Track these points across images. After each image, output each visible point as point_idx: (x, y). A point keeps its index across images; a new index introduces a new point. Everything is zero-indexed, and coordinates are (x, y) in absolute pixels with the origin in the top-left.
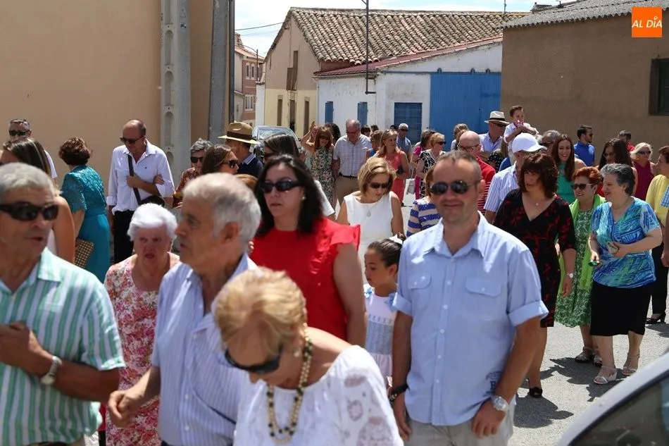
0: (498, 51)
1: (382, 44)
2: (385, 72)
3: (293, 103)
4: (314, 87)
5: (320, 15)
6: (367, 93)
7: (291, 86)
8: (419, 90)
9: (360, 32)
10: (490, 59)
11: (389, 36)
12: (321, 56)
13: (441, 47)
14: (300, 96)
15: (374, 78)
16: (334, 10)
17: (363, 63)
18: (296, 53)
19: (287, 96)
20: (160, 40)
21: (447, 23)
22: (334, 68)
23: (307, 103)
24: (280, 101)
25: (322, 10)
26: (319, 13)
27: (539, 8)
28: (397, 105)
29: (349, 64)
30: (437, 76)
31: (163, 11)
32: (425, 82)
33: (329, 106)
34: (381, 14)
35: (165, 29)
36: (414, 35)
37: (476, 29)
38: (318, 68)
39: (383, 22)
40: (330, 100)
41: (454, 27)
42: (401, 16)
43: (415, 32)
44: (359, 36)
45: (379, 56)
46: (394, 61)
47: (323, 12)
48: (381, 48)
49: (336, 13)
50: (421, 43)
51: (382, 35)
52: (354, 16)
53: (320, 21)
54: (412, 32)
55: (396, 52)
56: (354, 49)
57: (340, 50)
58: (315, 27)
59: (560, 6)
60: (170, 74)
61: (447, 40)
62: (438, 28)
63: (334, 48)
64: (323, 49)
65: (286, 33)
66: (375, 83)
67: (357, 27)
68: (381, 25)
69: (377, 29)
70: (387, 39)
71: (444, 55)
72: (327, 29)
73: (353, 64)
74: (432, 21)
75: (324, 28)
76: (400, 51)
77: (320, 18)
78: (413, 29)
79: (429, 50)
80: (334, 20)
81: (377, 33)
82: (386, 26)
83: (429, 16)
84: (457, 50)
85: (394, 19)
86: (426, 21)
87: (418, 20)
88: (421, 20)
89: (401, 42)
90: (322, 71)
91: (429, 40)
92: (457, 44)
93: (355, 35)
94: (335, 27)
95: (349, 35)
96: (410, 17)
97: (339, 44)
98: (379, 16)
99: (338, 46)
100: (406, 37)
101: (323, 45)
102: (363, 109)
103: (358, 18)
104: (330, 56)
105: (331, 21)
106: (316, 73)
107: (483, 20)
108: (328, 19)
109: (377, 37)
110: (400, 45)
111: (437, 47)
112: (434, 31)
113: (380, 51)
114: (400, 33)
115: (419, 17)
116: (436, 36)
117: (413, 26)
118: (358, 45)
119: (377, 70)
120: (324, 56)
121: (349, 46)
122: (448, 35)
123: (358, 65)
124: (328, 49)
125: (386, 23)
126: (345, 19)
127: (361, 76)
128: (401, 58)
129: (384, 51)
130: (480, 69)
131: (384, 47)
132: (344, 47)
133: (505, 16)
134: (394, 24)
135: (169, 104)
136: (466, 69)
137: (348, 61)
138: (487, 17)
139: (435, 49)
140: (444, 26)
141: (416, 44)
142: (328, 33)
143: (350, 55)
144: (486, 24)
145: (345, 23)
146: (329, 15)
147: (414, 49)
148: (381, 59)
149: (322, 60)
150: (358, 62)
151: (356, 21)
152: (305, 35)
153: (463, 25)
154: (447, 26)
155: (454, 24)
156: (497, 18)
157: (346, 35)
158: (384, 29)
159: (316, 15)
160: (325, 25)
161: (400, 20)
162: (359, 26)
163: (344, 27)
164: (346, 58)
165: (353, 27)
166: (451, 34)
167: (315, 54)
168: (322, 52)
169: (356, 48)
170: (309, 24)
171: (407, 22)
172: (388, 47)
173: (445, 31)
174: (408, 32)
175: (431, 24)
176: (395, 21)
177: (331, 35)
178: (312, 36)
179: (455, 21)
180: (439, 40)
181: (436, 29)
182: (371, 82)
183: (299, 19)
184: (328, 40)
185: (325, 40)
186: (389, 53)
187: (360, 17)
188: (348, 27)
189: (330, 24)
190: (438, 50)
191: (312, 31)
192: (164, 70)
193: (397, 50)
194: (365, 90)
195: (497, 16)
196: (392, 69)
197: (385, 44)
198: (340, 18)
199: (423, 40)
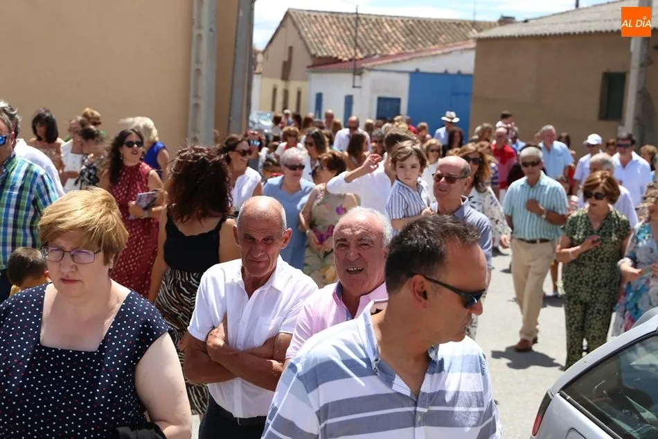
0: (471, 56)
1: (366, 44)
2: (371, 70)
3: (286, 93)
4: (306, 79)
5: (314, 17)
6: (354, 87)
7: (285, 76)
8: (399, 87)
9: (348, 33)
10: (463, 61)
11: (373, 37)
12: (313, 52)
13: (418, 49)
14: (293, 86)
15: (360, 74)
16: (326, 12)
17: (351, 60)
18: (291, 48)
19: (281, 85)
20: (191, 42)
21: (424, 27)
22: (326, 63)
23: (299, 94)
24: (275, 90)
25: (314, 11)
26: (312, 14)
27: (505, 21)
28: (380, 99)
29: (337, 61)
30: (416, 75)
31: (195, 16)
32: (404, 81)
33: (319, 97)
34: (367, 18)
35: (196, 32)
36: (395, 37)
37: (449, 34)
38: (310, 63)
39: (367, 24)
40: (319, 91)
41: (430, 31)
42: (384, 20)
43: (396, 35)
44: (347, 36)
45: (365, 54)
46: (377, 60)
47: (315, 14)
48: (366, 47)
49: (327, 14)
50: (401, 44)
51: (367, 36)
52: (343, 18)
53: (313, 21)
54: (393, 34)
55: (379, 52)
56: (342, 47)
57: (331, 48)
58: (309, 26)
59: (526, 21)
60: (198, 71)
61: (423, 42)
62: (416, 31)
63: (325, 46)
64: (315, 46)
65: (282, 30)
66: (361, 79)
67: (345, 27)
68: (366, 27)
69: (363, 30)
70: (371, 39)
71: (421, 57)
72: (320, 28)
73: (341, 61)
74: (411, 26)
75: (316, 27)
76: (382, 51)
77: (313, 19)
78: (394, 32)
79: (407, 51)
80: (326, 21)
81: (363, 33)
82: (371, 28)
83: (408, 21)
84: (433, 53)
85: (378, 22)
86: (405, 25)
87: (399, 24)
88: (402, 24)
89: (383, 42)
90: (314, 66)
91: (408, 42)
92: (432, 47)
93: (343, 35)
94: (327, 27)
95: (338, 34)
96: (392, 21)
97: (329, 42)
98: (365, 19)
99: (329, 44)
100: (388, 38)
101: (316, 43)
102: (349, 101)
103: (346, 21)
104: (322, 53)
105: (323, 22)
106: (308, 67)
107: (455, 27)
108: (319, 19)
109: (362, 37)
110: (382, 44)
111: (415, 48)
112: (412, 33)
113: (365, 50)
114: (383, 35)
115: (399, 21)
116: (414, 39)
117: (394, 29)
118: (346, 44)
119: (363, 68)
120: (316, 52)
121: (338, 45)
122: (424, 38)
123: (346, 61)
124: (320, 46)
125: (371, 25)
126: (335, 20)
127: (348, 72)
128: (383, 57)
129: (368, 50)
130: (452, 70)
131: (368, 47)
132: (333, 44)
133: (474, 24)
134: (377, 26)
135: (196, 96)
136: (440, 70)
137: (336, 58)
138: (459, 24)
139: (413, 51)
140: (421, 30)
141: (396, 45)
142: (319, 32)
143: (339, 53)
144: (457, 30)
145: (335, 23)
146: (321, 17)
147: (395, 50)
148: (366, 57)
149: (314, 56)
150: (346, 59)
151: (345, 23)
152: (299, 33)
153: (438, 30)
154: (424, 30)
155: (430, 28)
156: (467, 26)
157: (335, 35)
158: (369, 31)
159: (309, 16)
160: (317, 25)
161: (383, 23)
162: (347, 26)
163: (334, 27)
164: (335, 55)
165: (342, 27)
166: (427, 38)
167: (308, 50)
168: (314, 48)
169: (344, 46)
170: (303, 24)
171: (389, 25)
172: (371, 46)
173: (422, 35)
174: (390, 34)
175: (410, 28)
176: (378, 23)
177: (323, 34)
178: (306, 34)
179: (431, 27)
180: (417, 42)
181: (414, 32)
182: (357, 77)
183: (295, 19)
184: (320, 39)
185: (317, 38)
186: (373, 52)
187: (348, 19)
188: (337, 27)
189: (322, 24)
190: (417, 52)
191: (306, 29)
192: (194, 67)
193: (380, 49)
194: (351, 85)
195: (468, 23)
196: (376, 68)
197: (370, 44)
198: (330, 19)
199: (403, 42)
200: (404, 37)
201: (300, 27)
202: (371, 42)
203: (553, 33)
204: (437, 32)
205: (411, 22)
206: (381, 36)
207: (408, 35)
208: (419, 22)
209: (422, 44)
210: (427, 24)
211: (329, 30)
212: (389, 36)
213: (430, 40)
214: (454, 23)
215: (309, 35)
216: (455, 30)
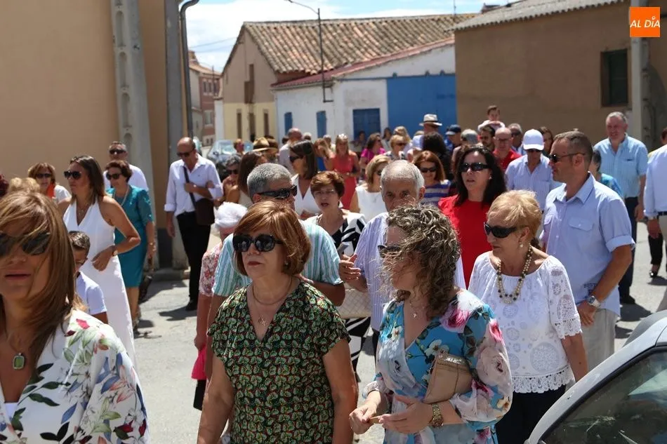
0: (451, 53)
1: (336, 53)
2: (342, 80)
3: (252, 117)
4: (272, 99)
5: (273, 28)
6: (325, 101)
7: (249, 99)
8: (376, 96)
9: (314, 42)
10: (443, 61)
11: (343, 44)
12: (276, 67)
13: (395, 52)
14: (259, 109)
15: (331, 86)
16: (287, 22)
17: (320, 72)
18: (252, 66)
19: (245, 109)
20: (113, 63)
21: (400, 28)
22: (291, 79)
23: (266, 116)
24: (239, 116)
25: (274, 22)
26: (272, 26)
27: (488, 9)
28: (355, 112)
29: (304, 74)
30: (393, 81)
31: (115, 33)
32: (381, 90)
33: (289, 118)
34: (334, 24)
35: (118, 51)
36: (368, 42)
37: (429, 32)
38: (274, 80)
39: (336, 31)
40: (289, 111)
41: (406, 31)
42: (353, 24)
43: (368, 39)
44: (313, 46)
45: (335, 65)
46: (349, 68)
47: (276, 25)
48: (335, 56)
49: (289, 25)
50: (375, 49)
51: (336, 43)
52: (307, 27)
53: (273, 33)
54: (365, 39)
55: (351, 60)
56: (309, 59)
57: (296, 61)
58: (269, 40)
59: (509, 5)
60: (126, 95)
61: (401, 45)
62: (391, 33)
63: (289, 60)
64: (278, 61)
65: (241, 47)
66: (332, 91)
67: (311, 38)
68: (334, 34)
69: (331, 38)
70: (341, 47)
71: (398, 60)
72: (281, 41)
73: (309, 74)
74: (384, 26)
75: (278, 40)
76: (355, 59)
77: (274, 31)
78: (366, 36)
79: (383, 55)
80: (288, 31)
81: (331, 42)
82: (339, 35)
83: (380, 23)
84: (410, 54)
85: (346, 27)
86: (378, 28)
87: (370, 27)
88: (374, 27)
89: (355, 49)
90: (279, 83)
91: (383, 46)
92: (411, 48)
93: (309, 45)
94: (290, 39)
95: (303, 45)
96: (362, 24)
97: (294, 55)
98: (331, 25)
99: (293, 57)
100: (360, 45)
101: (278, 57)
102: (321, 118)
103: (310, 29)
104: (286, 68)
105: (285, 32)
106: (273, 85)
107: (434, 23)
108: (281, 31)
109: (331, 46)
110: (354, 52)
111: (391, 52)
112: (387, 36)
113: (335, 59)
114: (354, 40)
115: (371, 24)
116: (389, 42)
117: (366, 33)
118: (312, 55)
119: (334, 78)
120: (280, 67)
121: (304, 57)
122: (401, 40)
123: (314, 74)
124: (284, 60)
125: (339, 31)
126: (298, 30)
127: (317, 85)
128: (355, 64)
129: (339, 59)
130: (434, 71)
131: (339, 56)
132: (299, 57)
133: (455, 18)
134: (347, 32)
135: (127, 126)
136: (421, 72)
137: (304, 71)
138: (438, 20)
139: (389, 54)
140: (396, 31)
141: (370, 50)
142: (282, 45)
143: (305, 66)
144: (438, 27)
145: (298, 34)
146: (281, 27)
147: (368, 55)
148: (336, 68)
149: (278, 72)
150: (314, 72)
151: (309, 32)
152: (259, 48)
153: (416, 29)
154: (399, 31)
155: (406, 28)
156: (448, 21)
157: (300, 46)
158: (338, 38)
159: (269, 28)
160: (279, 37)
161: (352, 28)
162: (312, 36)
163: (298, 38)
164: (302, 69)
165: (307, 37)
166: (404, 39)
167: (271, 66)
168: (277, 64)
169: (311, 58)
170: (262, 37)
171: (359, 29)
172: (342, 55)
173: (397, 36)
174: (362, 39)
175: (384, 30)
176: (348, 29)
177: (286, 46)
178: (267, 49)
179: (407, 26)
180: (393, 45)
181: (389, 34)
182: (327, 90)
183: (253, 33)
184: (283, 52)
185: (280, 52)
186: (344, 61)
187: (313, 27)
188: (301, 38)
189: (284, 35)
190: (392, 55)
191: (266, 44)
192: (120, 92)
193: (352, 57)
194: (322, 99)
195: (448, 18)
196: (348, 77)
197: (339, 53)
198: (293, 29)
199: (377, 46)
200: (378, 41)
201: (259, 40)
202: (341, 50)
203: (539, 14)
204: (415, 32)
205: (384, 24)
206: (352, 42)
207: (382, 38)
208: (393, 21)
209: (399, 47)
210: (402, 24)
211: (292, 43)
212: (360, 40)
213: (407, 42)
214: (433, 20)
215: (271, 50)
216: (434, 27)
